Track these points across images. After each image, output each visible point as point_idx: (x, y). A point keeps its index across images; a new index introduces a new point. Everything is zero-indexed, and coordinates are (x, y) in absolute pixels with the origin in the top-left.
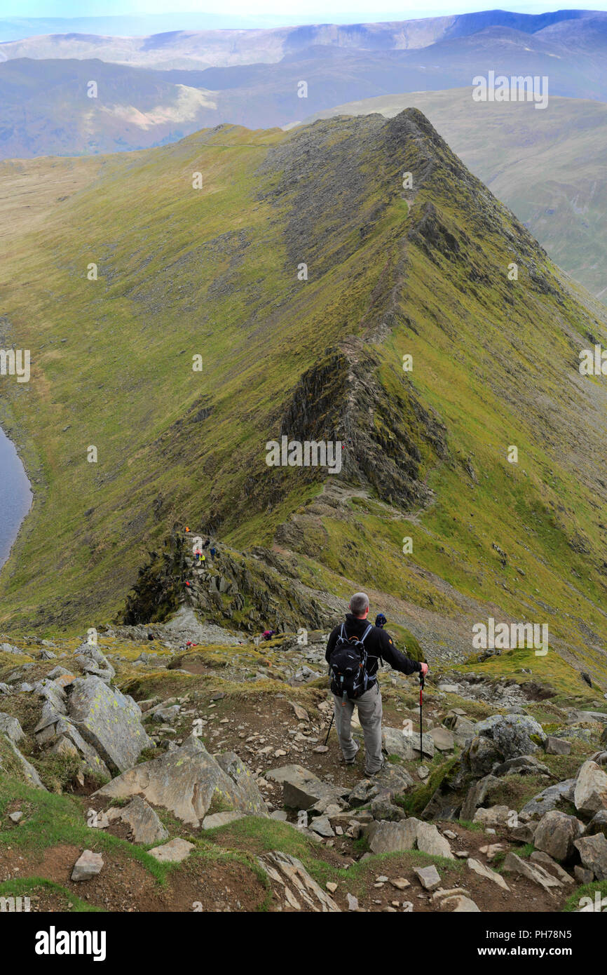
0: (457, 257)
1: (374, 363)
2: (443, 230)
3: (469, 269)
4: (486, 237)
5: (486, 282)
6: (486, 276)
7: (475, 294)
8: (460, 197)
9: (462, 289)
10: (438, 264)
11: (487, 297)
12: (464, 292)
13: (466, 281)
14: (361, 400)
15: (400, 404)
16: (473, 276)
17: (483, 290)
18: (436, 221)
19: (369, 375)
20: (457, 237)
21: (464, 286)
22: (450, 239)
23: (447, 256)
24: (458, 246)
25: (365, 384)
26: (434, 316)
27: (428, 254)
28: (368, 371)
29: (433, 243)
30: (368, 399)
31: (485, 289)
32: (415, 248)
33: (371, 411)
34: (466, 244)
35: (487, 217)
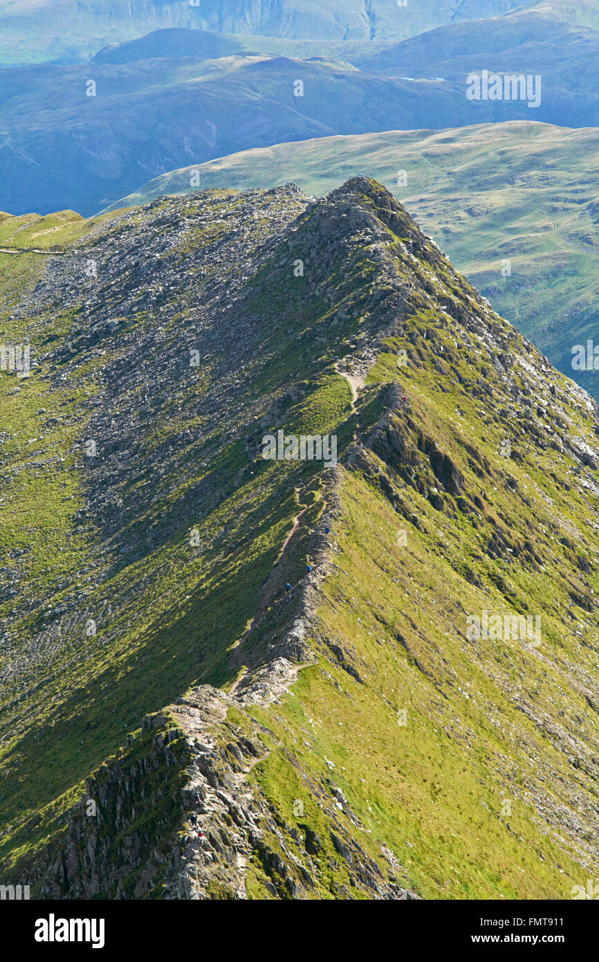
0: (460, 502)
1: (251, 750)
2: (427, 446)
3: (487, 530)
4: (532, 457)
5: (528, 559)
6: (528, 546)
7: (500, 585)
8: (468, 371)
9: (469, 576)
10: (414, 521)
11: (530, 592)
12: (477, 584)
13: (478, 558)
14: (217, 836)
15: (311, 846)
16: (495, 546)
17: (518, 578)
18: (410, 424)
19: (239, 778)
20: (458, 460)
21: (476, 567)
22: (443, 468)
23: (435, 502)
24: (462, 479)
25: (230, 799)
26: (400, 639)
27: (393, 499)
28: (236, 769)
29: (405, 475)
30: (235, 834)
31: (524, 576)
32: (362, 484)
33: (241, 861)
34: (480, 474)
35: (534, 414)
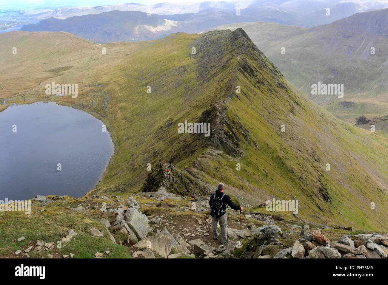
0: (254, 76)
1: (226, 109)
2: (249, 67)
3: (257, 80)
4: (263, 70)
5: (263, 84)
6: (263, 82)
7: (259, 88)
8: (255, 57)
9: (255, 86)
10: (247, 78)
11: (263, 89)
12: (256, 87)
13: (256, 84)
14: (221, 121)
15: (234, 123)
16: (259, 82)
17: (262, 87)
18: (247, 64)
19: (224, 113)
20: (254, 69)
21: (256, 85)
22: (251, 70)
23: (250, 75)
24: (254, 72)
25: (223, 116)
26: (245, 95)
27: (244, 75)
28: (224, 112)
29: (246, 71)
30: (223, 121)
31: (262, 86)
32: (240, 73)
33: (224, 125)
34: (256, 72)
35: (264, 63)
